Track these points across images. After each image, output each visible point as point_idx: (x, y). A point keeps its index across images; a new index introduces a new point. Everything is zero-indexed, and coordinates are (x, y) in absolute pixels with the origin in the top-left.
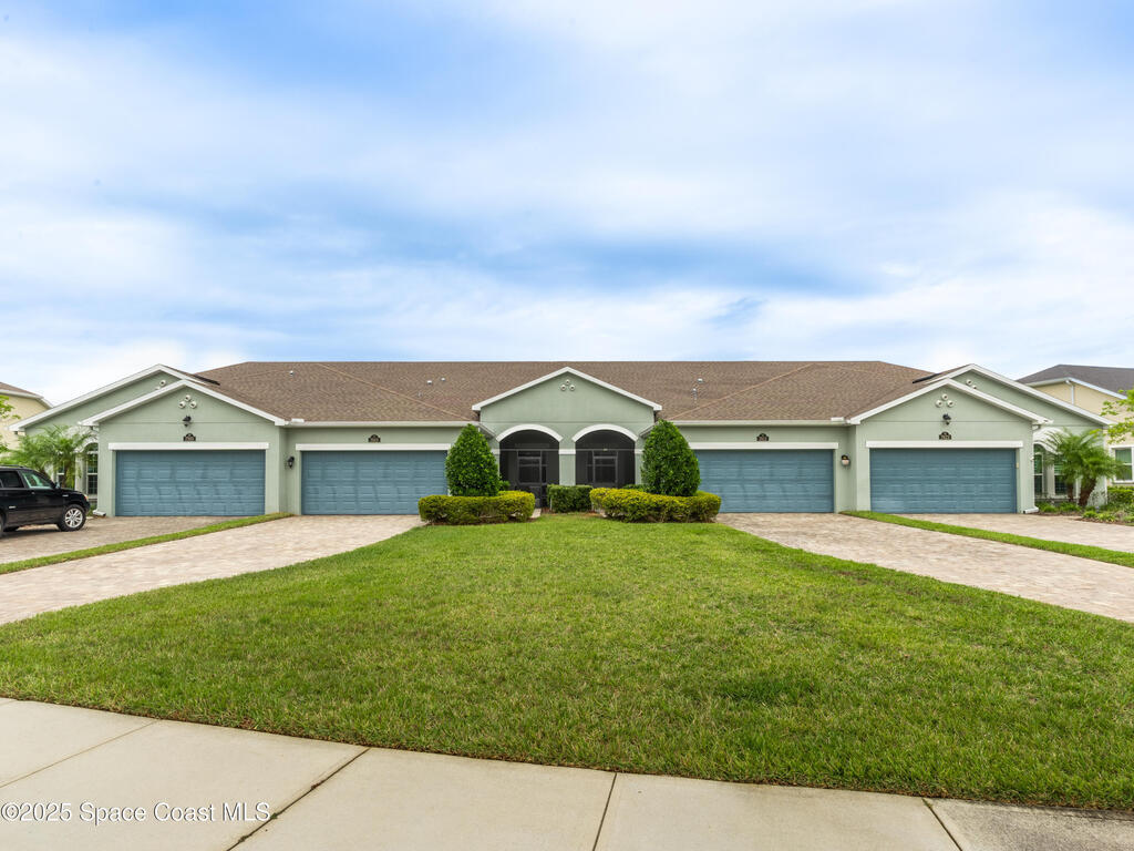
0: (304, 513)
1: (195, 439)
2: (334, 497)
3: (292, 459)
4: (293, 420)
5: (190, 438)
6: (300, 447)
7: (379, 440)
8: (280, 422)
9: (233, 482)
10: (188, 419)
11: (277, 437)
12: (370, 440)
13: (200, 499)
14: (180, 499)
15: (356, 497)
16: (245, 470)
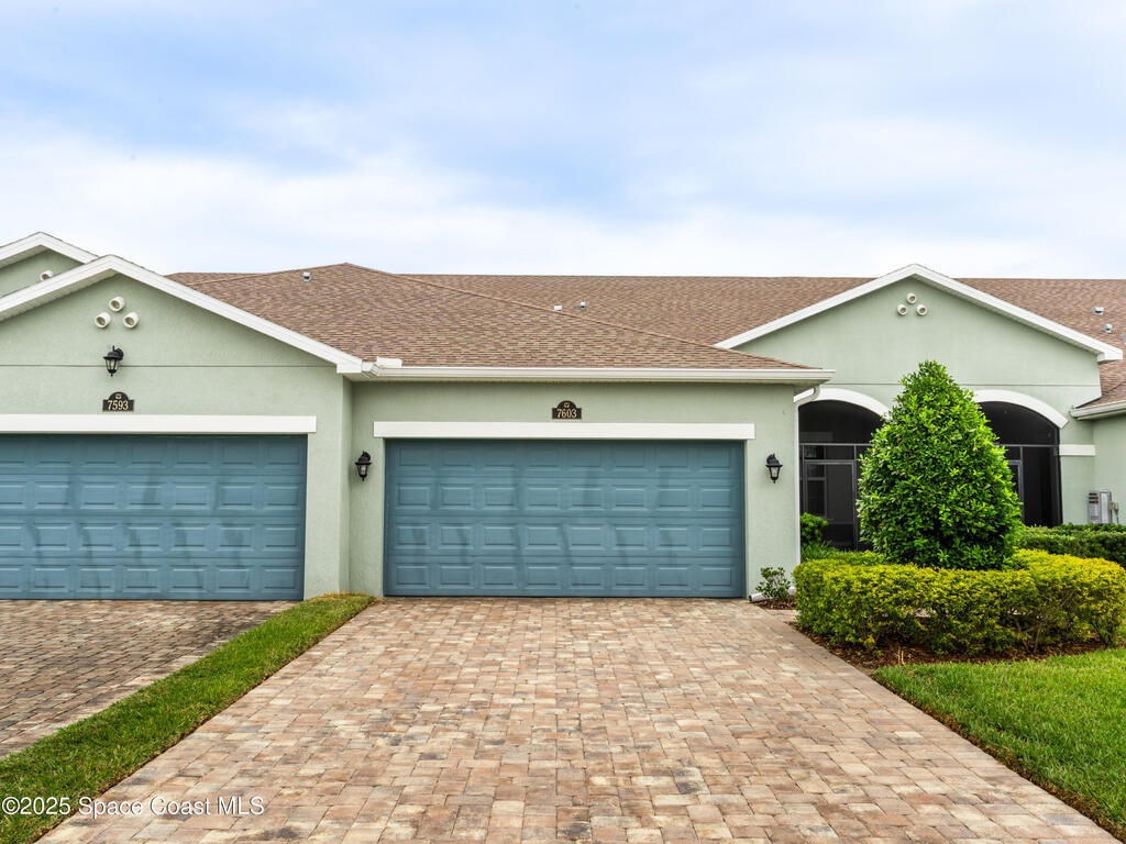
0: (390, 594)
1: (130, 406)
2: (463, 554)
3: (365, 460)
4: (380, 361)
5: (119, 402)
6: (386, 428)
7: (579, 416)
8: (349, 365)
9: (223, 515)
10: (116, 356)
11: (336, 401)
12: (555, 414)
13: (138, 556)
14: (89, 555)
15: (516, 555)
16: (255, 486)
